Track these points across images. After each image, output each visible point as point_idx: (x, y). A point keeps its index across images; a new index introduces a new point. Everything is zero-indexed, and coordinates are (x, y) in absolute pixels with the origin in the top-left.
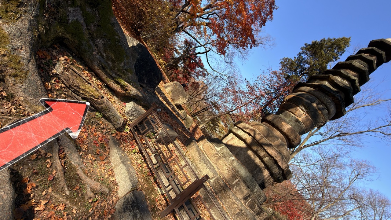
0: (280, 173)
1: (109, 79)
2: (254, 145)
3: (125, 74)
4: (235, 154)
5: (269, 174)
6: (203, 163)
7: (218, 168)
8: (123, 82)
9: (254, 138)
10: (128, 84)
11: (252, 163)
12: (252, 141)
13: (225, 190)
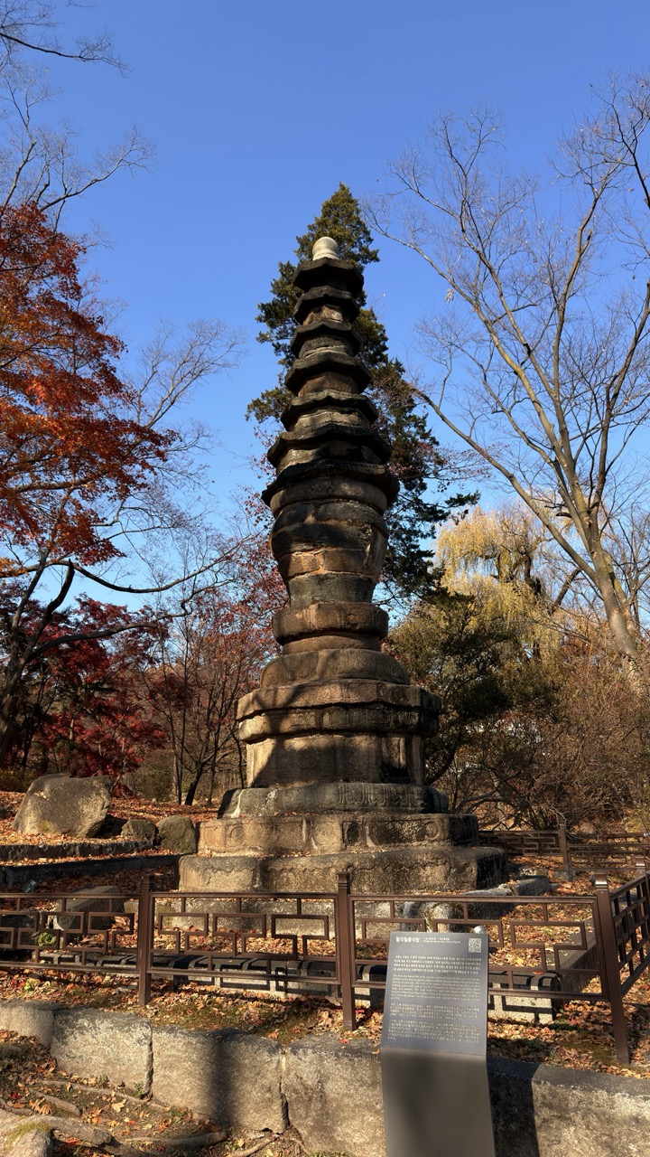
6: (213, 874)
9: (266, 710)
12: (269, 720)
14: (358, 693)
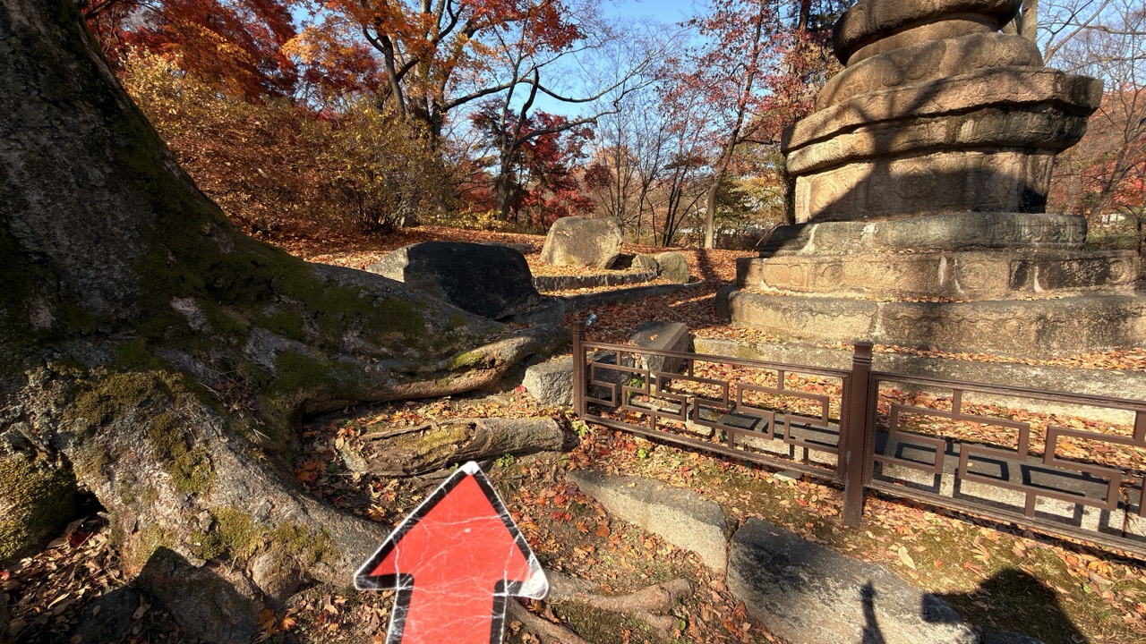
0: (1050, 118)
1: (443, 382)
3: (455, 339)
4: (864, 213)
5: (1019, 156)
7: (860, 291)
8: (470, 357)
9: (869, 124)
10: (483, 349)
12: (875, 136)
13: (939, 317)
14: (1030, 87)
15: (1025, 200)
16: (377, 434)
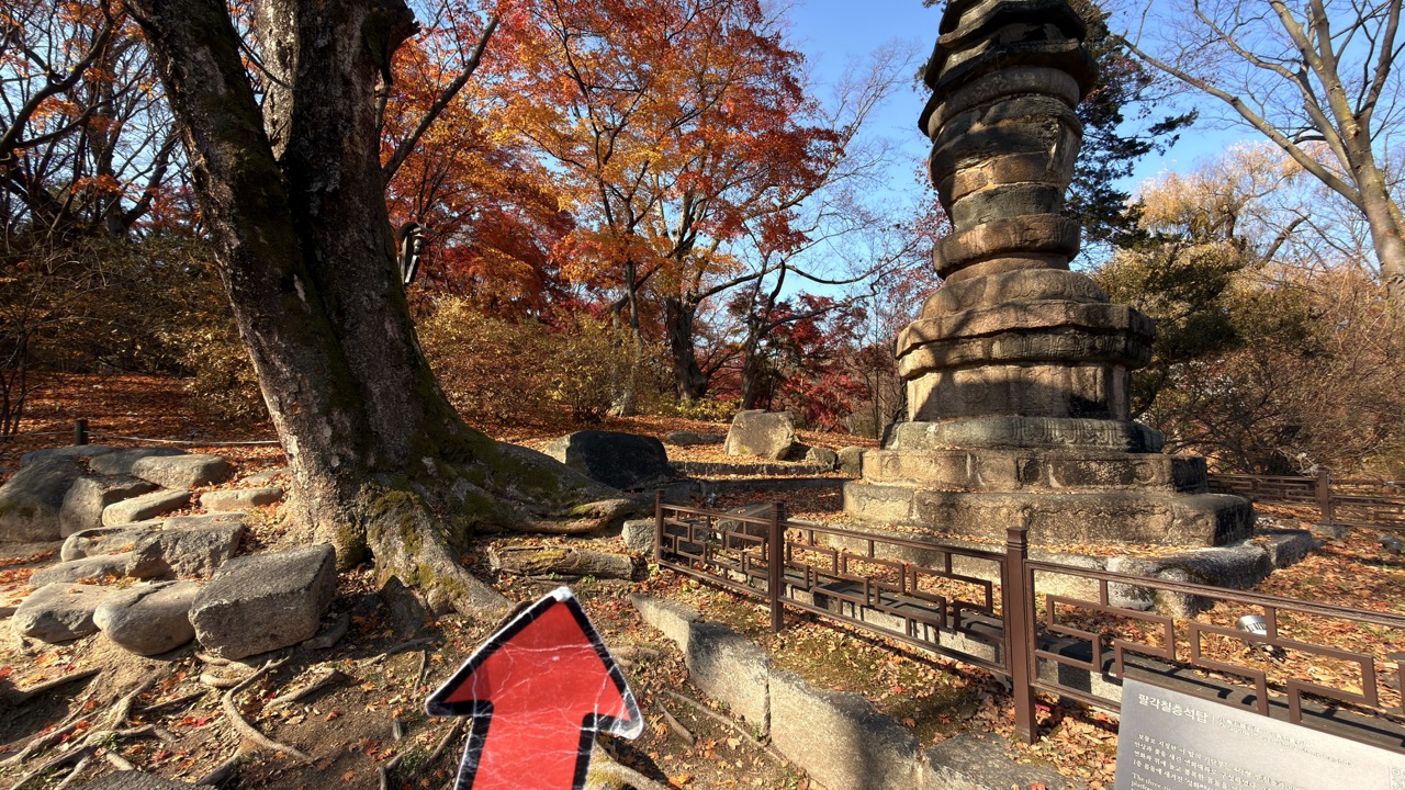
1: (563, 523)
2: (946, 355)
3: (577, 496)
4: (937, 415)
5: (1060, 368)
6: (867, 502)
7: (913, 481)
8: (581, 509)
10: (592, 504)
11: (986, 391)
12: (933, 352)
13: (956, 504)
14: (1040, 316)
15: (1075, 406)
16: (513, 547)
